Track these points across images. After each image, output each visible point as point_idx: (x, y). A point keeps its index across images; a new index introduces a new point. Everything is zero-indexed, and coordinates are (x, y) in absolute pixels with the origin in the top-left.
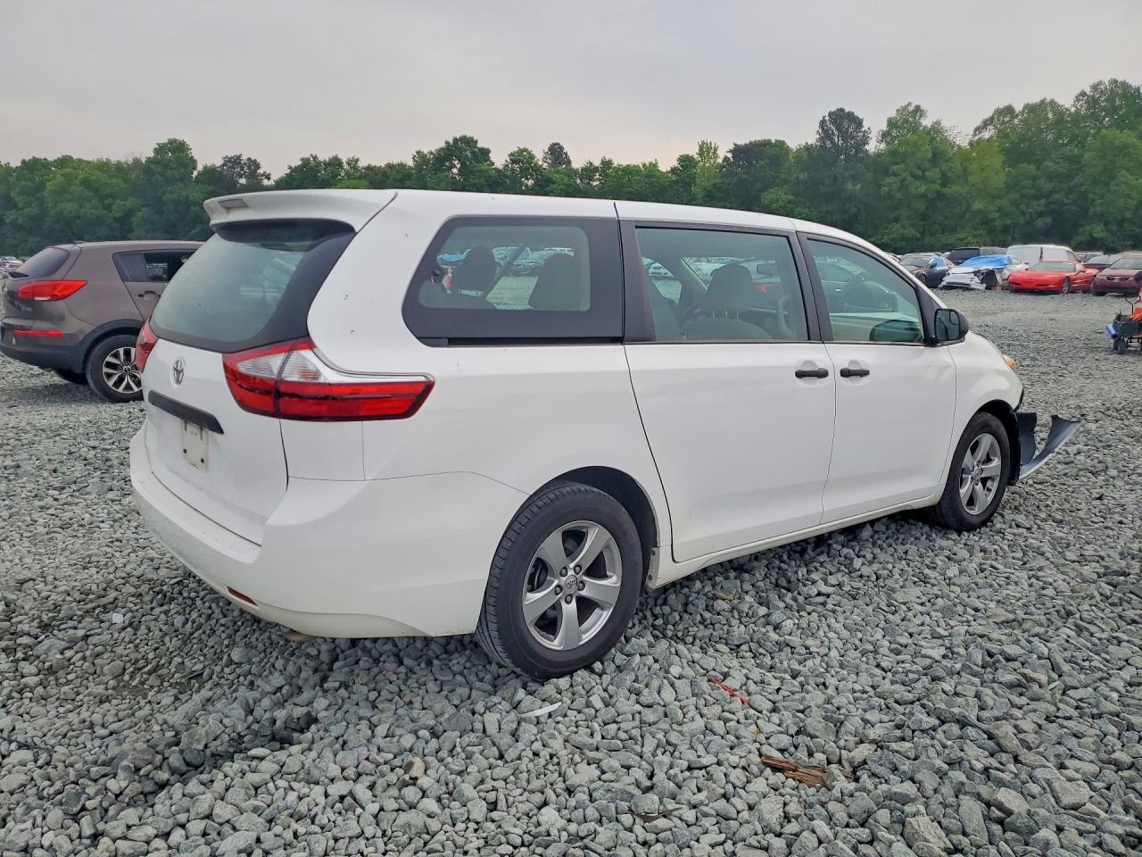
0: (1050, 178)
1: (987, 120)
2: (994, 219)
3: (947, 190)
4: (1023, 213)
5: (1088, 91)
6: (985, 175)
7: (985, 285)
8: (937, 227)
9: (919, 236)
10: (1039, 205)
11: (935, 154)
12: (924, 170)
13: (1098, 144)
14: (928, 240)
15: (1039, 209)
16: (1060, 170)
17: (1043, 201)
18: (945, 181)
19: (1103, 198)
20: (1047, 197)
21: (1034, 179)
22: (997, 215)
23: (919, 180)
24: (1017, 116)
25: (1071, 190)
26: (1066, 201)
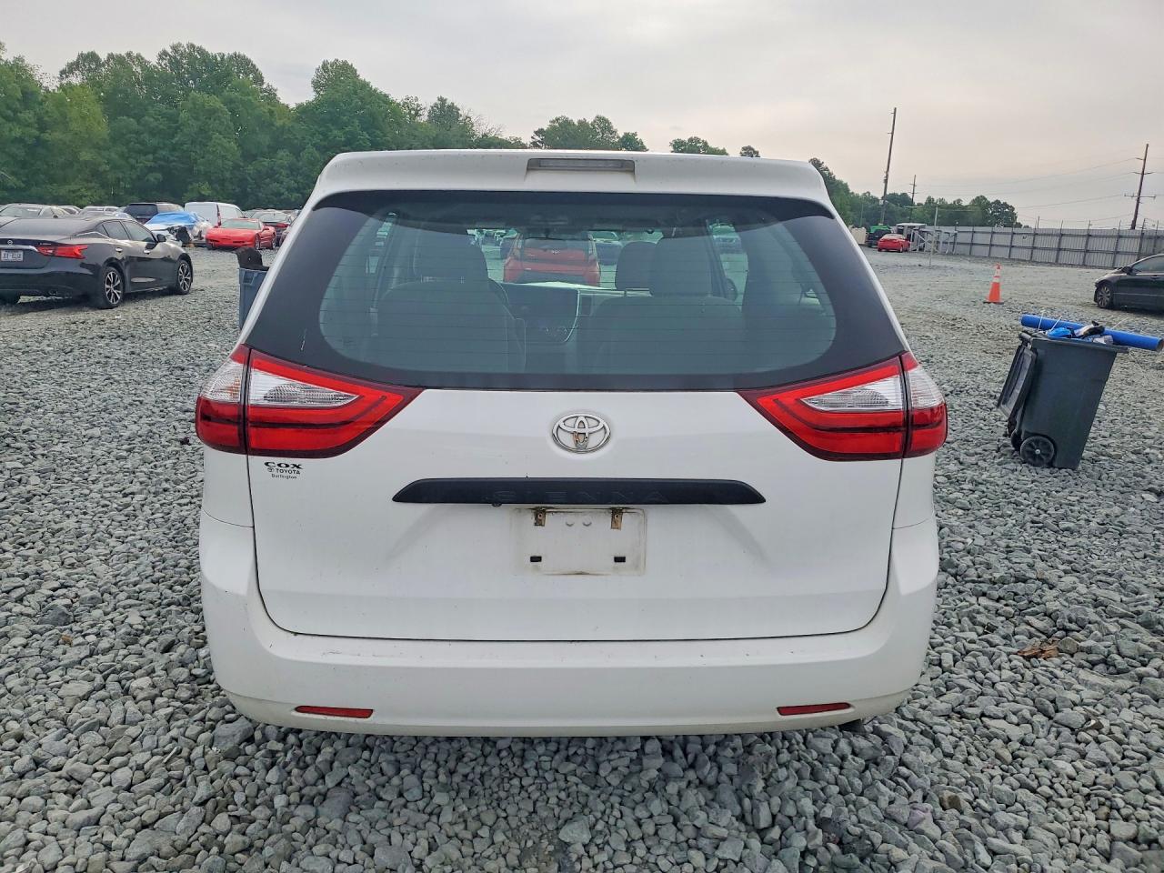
0: (153, 133)
1: (72, 64)
2: (105, 171)
3: (46, 136)
4: (133, 167)
5: (169, 50)
6: (87, 124)
7: (181, 243)
8: (42, 176)
9: (23, 185)
10: (147, 161)
11: (24, 93)
12: (15, 111)
13: (190, 105)
14: (34, 190)
15: (149, 164)
16: (161, 127)
17: (150, 157)
18: (43, 127)
19: (203, 158)
20: (154, 153)
21: (137, 133)
22: (108, 168)
23: (9, 121)
24: (103, 65)
25: (174, 149)
26: (172, 158)
